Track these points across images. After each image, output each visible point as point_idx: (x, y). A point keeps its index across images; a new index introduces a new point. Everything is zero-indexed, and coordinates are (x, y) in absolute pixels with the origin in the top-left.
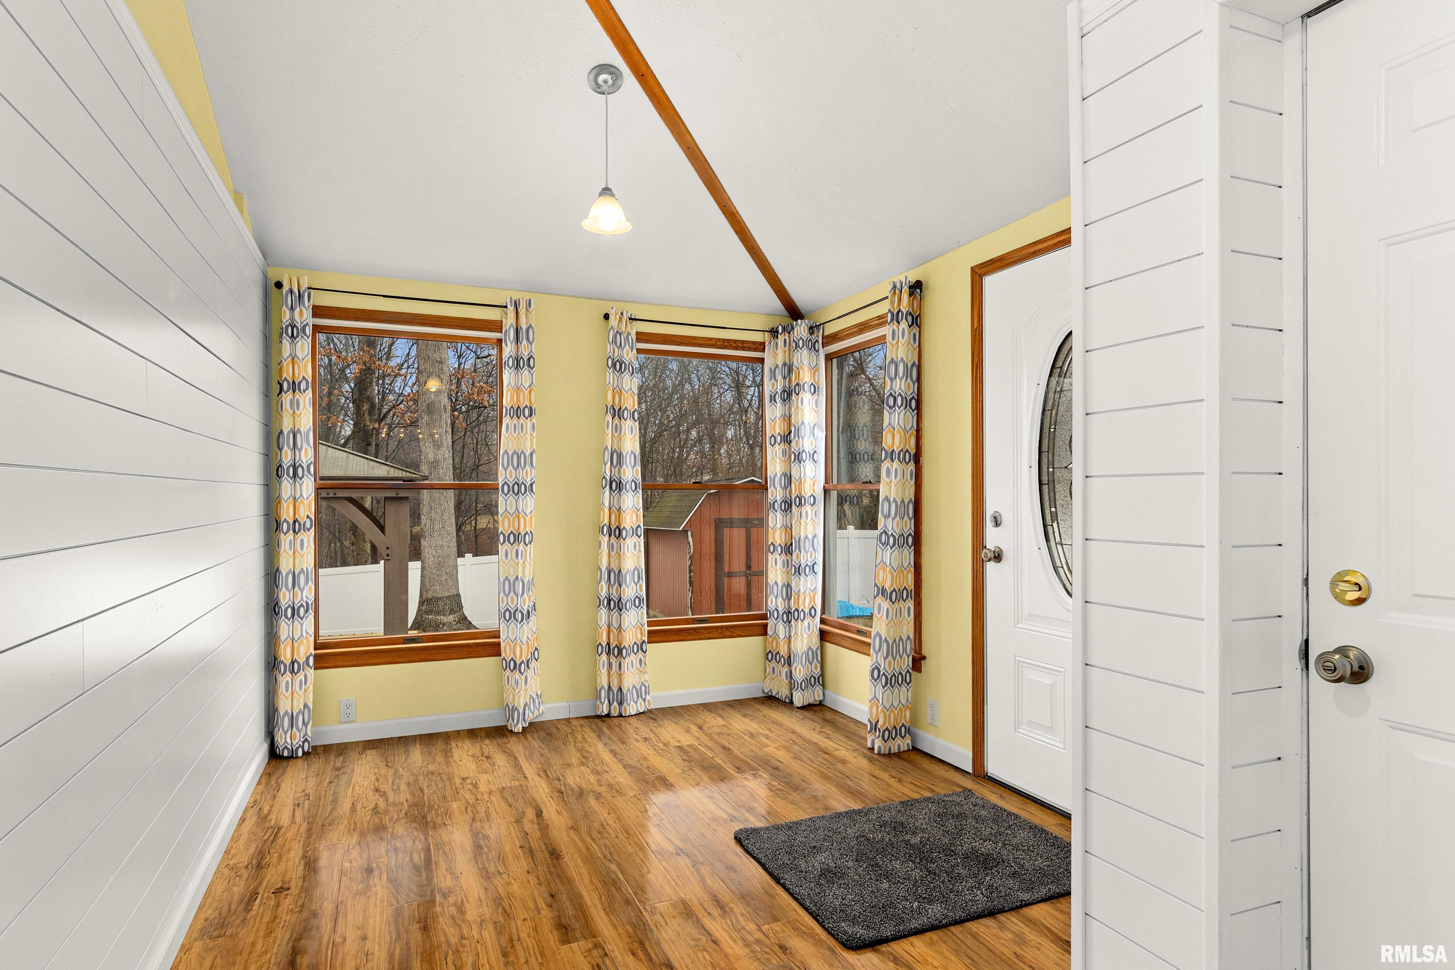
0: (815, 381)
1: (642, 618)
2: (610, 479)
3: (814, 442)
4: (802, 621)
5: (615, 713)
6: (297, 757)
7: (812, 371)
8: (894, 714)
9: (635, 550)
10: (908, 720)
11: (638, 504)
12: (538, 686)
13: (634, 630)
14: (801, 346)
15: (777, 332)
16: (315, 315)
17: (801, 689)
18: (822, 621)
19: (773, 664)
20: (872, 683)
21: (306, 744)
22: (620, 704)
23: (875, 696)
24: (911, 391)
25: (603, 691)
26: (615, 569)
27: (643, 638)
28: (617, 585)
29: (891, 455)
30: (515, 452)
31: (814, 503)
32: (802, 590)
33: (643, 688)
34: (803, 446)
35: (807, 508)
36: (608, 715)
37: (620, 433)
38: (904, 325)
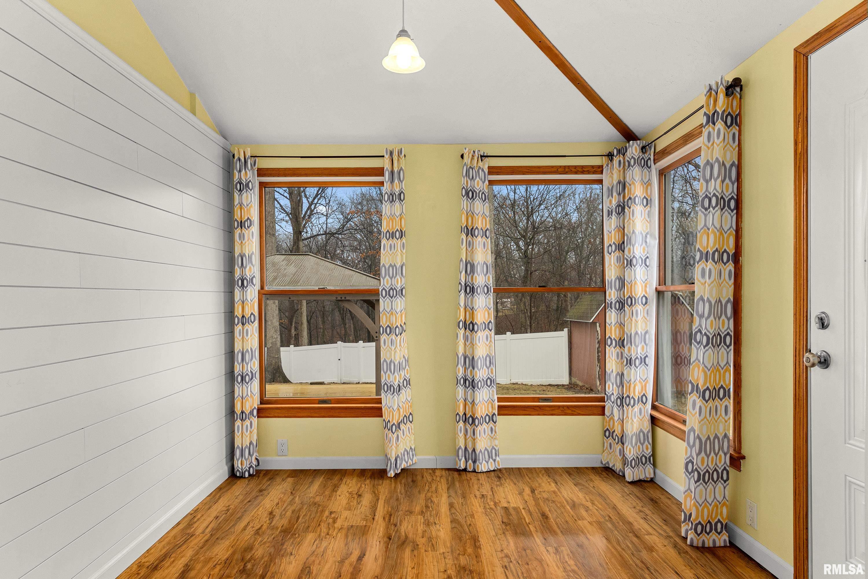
0: (647, 195)
1: (493, 395)
2: (465, 284)
3: (646, 249)
4: (632, 407)
5: (470, 468)
6: (245, 478)
7: (645, 186)
8: (708, 510)
9: (487, 341)
10: (725, 516)
11: (490, 304)
12: (412, 442)
13: (486, 404)
14: (632, 164)
15: (613, 155)
16: (259, 175)
17: (631, 466)
18: (654, 407)
19: (610, 440)
20: (686, 475)
21: (251, 469)
22: (474, 462)
23: (689, 489)
24: (730, 190)
25: (460, 451)
26: (469, 355)
27: (494, 411)
28: (471, 368)
29: (706, 256)
30: (391, 265)
31: (646, 303)
32: (633, 380)
33: (494, 451)
34: (633, 252)
35: (639, 308)
36: (465, 470)
37: (473, 248)
38: (720, 125)
